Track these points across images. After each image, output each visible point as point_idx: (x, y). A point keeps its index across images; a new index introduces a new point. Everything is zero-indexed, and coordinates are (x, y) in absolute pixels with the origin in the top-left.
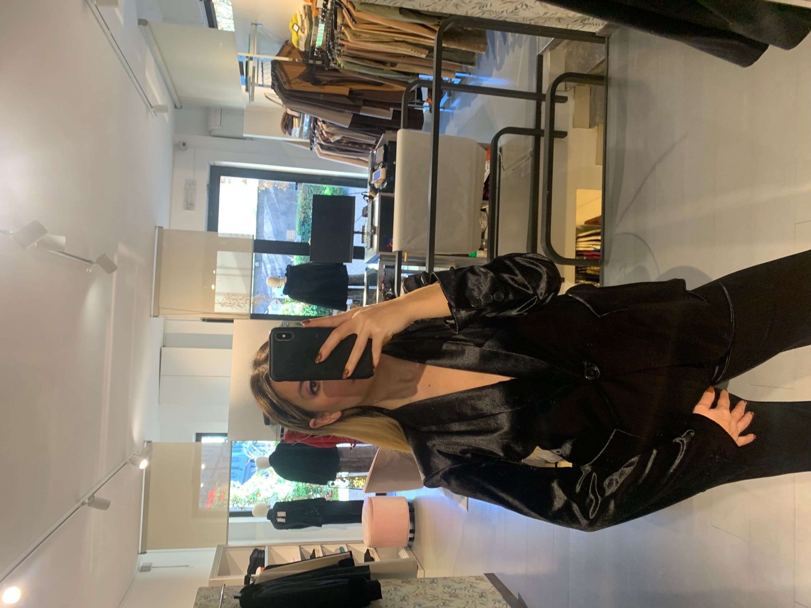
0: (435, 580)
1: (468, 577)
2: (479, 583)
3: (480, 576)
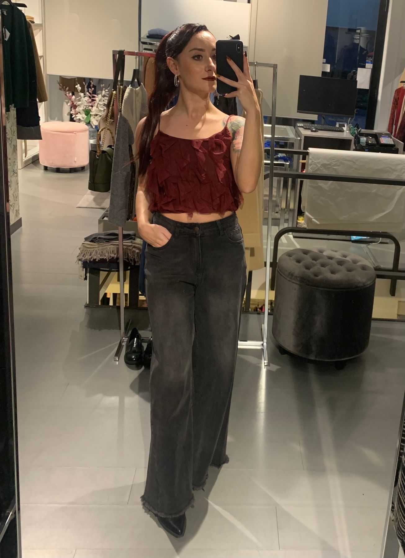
0: (16, 174)
1: (19, 203)
2: (13, 212)
3: (19, 214)
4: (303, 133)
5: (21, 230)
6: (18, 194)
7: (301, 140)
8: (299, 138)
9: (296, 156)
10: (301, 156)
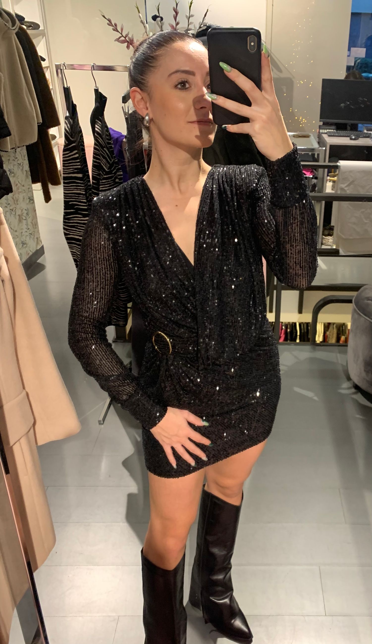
0: (32, 201)
1: (39, 231)
2: (34, 241)
3: (40, 242)
4: (328, 142)
5: (45, 257)
6: (37, 221)
7: (326, 150)
8: (324, 148)
9: (321, 170)
10: (326, 170)
